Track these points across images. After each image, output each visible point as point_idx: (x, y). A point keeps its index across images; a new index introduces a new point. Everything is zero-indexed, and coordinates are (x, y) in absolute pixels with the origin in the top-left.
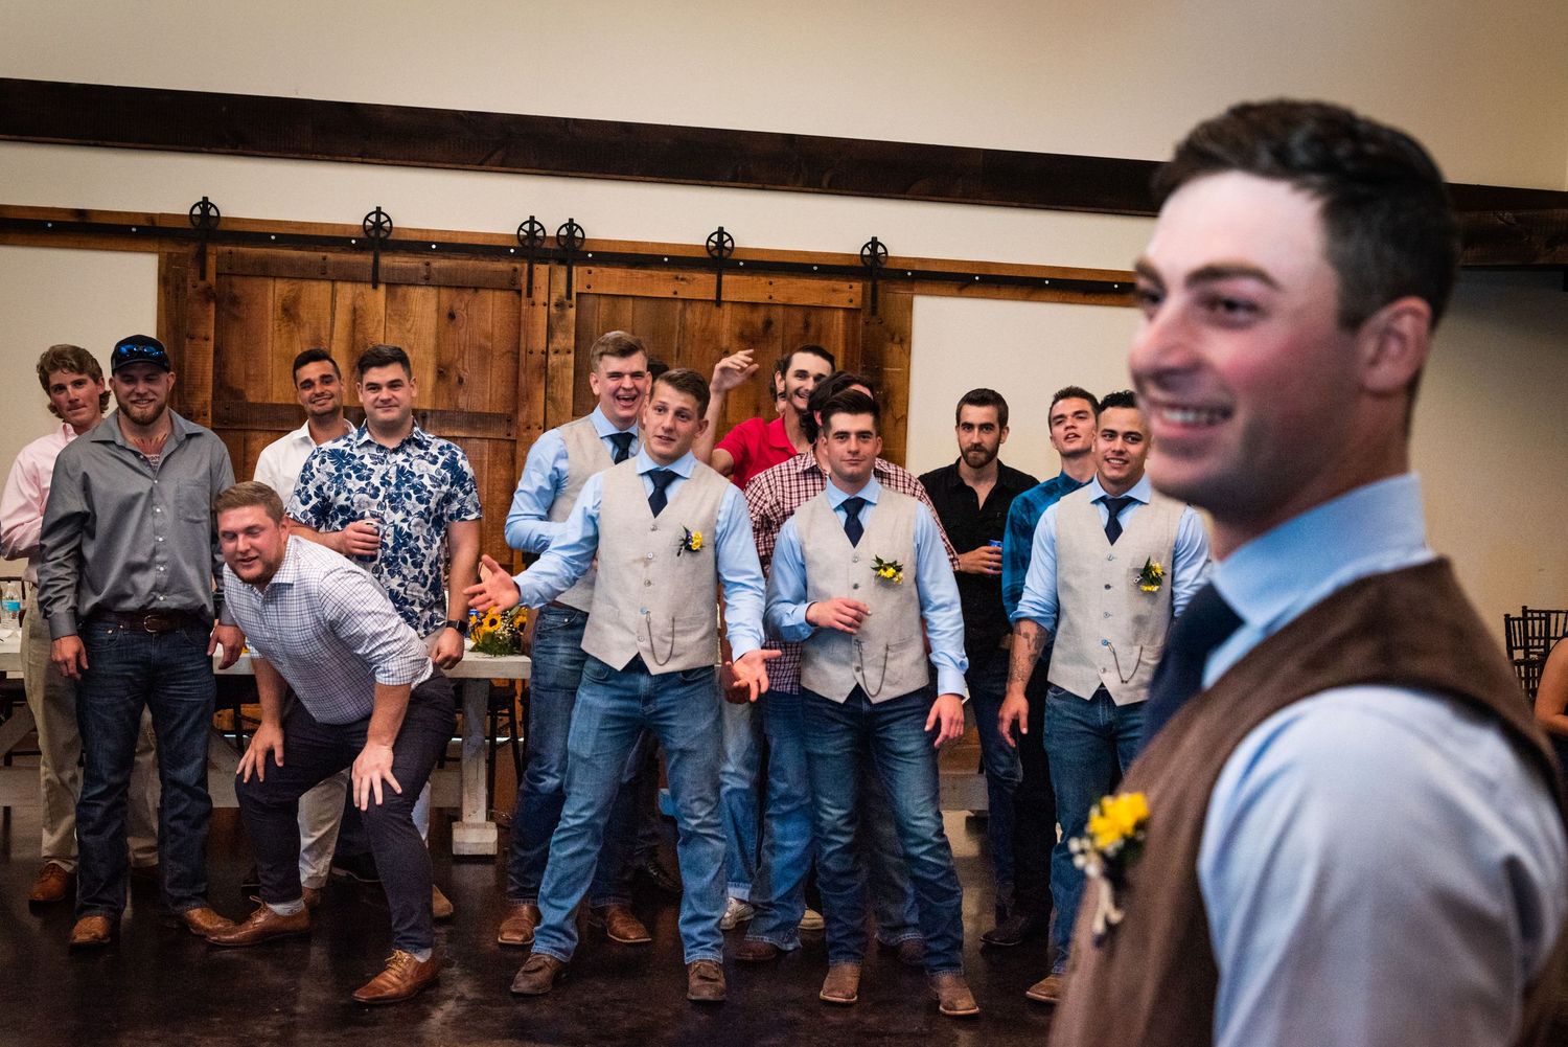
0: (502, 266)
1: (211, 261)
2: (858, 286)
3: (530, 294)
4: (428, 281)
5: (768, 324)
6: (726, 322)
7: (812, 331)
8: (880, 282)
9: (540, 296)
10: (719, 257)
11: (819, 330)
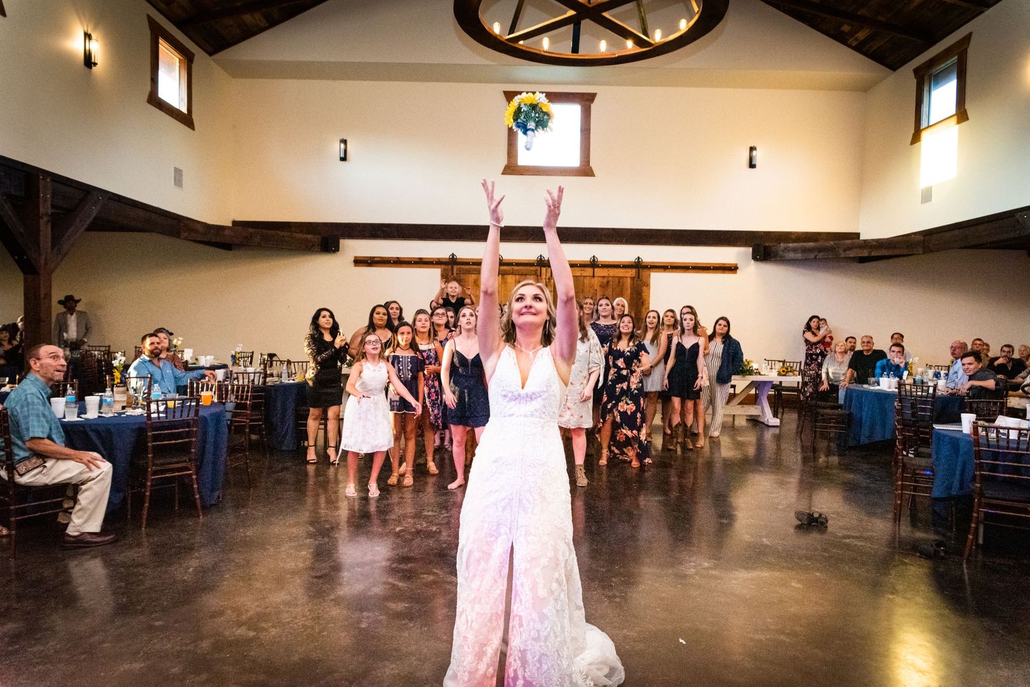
0: (533, 268)
1: (455, 270)
2: (634, 271)
3: (541, 276)
4: (512, 274)
5: (608, 282)
6: (596, 282)
7: (621, 284)
8: (641, 270)
9: (544, 276)
10: (594, 264)
11: (623, 283)
